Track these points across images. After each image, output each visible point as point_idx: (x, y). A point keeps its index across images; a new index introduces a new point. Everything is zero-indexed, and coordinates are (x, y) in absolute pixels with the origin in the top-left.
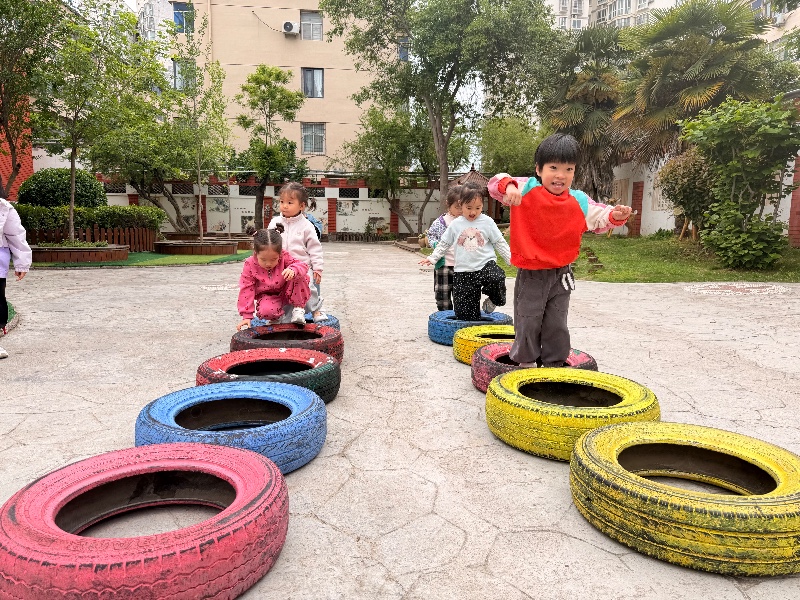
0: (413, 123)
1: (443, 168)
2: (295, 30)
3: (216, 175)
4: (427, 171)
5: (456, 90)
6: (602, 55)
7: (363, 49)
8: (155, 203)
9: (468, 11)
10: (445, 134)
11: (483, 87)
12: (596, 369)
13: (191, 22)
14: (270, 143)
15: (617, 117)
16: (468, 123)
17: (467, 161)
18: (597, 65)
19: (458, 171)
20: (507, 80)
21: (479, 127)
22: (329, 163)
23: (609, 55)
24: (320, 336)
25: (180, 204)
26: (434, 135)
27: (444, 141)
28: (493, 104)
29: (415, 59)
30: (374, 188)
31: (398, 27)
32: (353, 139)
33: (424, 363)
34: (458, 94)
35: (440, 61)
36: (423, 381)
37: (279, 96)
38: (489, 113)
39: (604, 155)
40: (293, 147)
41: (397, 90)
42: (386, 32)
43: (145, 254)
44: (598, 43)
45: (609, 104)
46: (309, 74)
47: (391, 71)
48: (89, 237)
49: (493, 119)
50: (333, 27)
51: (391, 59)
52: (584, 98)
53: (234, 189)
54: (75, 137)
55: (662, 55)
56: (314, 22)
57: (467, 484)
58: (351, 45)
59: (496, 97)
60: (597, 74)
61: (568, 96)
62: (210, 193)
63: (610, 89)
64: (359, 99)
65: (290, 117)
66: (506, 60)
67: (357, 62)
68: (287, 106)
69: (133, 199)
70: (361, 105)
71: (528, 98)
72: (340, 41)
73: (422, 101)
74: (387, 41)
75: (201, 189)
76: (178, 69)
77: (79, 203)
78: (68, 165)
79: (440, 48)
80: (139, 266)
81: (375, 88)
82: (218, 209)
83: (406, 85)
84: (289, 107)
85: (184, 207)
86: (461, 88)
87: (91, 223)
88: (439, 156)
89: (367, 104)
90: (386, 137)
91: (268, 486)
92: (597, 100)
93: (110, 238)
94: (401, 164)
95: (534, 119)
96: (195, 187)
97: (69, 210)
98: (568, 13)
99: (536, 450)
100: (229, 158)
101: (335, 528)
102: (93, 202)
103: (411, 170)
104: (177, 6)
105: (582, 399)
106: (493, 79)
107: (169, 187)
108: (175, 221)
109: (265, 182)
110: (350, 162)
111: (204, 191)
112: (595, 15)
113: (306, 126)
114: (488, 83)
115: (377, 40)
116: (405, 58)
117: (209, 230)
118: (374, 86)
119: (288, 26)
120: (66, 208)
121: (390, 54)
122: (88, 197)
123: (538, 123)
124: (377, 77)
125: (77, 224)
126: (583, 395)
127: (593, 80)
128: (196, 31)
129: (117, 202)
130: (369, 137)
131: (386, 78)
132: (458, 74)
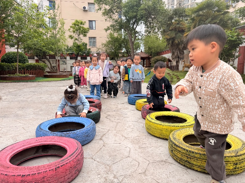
0: (123, 37)
1: (132, 51)
2: (86, 9)
3: (62, 53)
4: (128, 52)
5: (136, 27)
6: (180, 16)
7: (107, 15)
8: (44, 62)
9: (139, 3)
10: (133, 41)
11: (144, 26)
12: (179, 112)
13: (54, 6)
14: (79, 44)
15: (185, 35)
16: (140, 37)
17: (140, 49)
18: (179, 19)
19: (137, 52)
20: (152, 24)
21: (144, 38)
22: (98, 50)
23: (182, 16)
24: (94, 102)
25: (51, 62)
26: (130, 41)
27: (132, 42)
28: (148, 31)
29: (123, 18)
30: (111, 57)
31: (118, 8)
32: (105, 42)
33: (127, 110)
34: (136, 28)
35: (131, 18)
36: (126, 116)
37: (82, 29)
38: (146, 34)
39: (181, 47)
40: (86, 45)
41: (118, 27)
42: (114, 9)
43: (40, 78)
44: (179, 13)
45: (182, 31)
46: (91, 22)
47: (116, 21)
48: (23, 73)
49: (147, 36)
50: (98, 8)
51: (116, 17)
52: (175, 29)
53: (68, 58)
54: (18, 42)
55: (198, 16)
56: (92, 6)
57: (140, 148)
58: (104, 14)
59: (148, 29)
60: (179, 22)
61: (170, 29)
62: (61, 59)
63: (183, 26)
64: (106, 30)
65: (85, 36)
66: (151, 18)
67: (106, 18)
68: (84, 32)
69: (37, 61)
70: (107, 32)
71: (158, 29)
72: (100, 12)
73: (125, 31)
74: (115, 12)
75: (58, 58)
76: (50, 21)
77: (20, 62)
78: (16, 50)
79: (131, 14)
80: (39, 82)
81: (111, 27)
82: (63, 64)
83: (121, 26)
84: (85, 32)
85: (53, 63)
86: (137, 26)
87: (23, 68)
88: (131, 47)
89: (109, 32)
90: (115, 42)
91: (77, 149)
92: (179, 30)
93: (30, 73)
94: (119, 50)
95: (160, 36)
96: (56, 57)
97: (17, 64)
98: (170, 4)
99: (161, 137)
100: (66, 48)
101: (98, 162)
102: (24, 62)
103: (123, 52)
104: (50, 2)
105: (175, 121)
106: (147, 24)
107: (48, 57)
108: (50, 67)
109: (77, 55)
110: (104, 49)
111: (59, 58)
112: (178, 4)
113: (90, 38)
114: (146, 25)
115: (112, 12)
116: (120, 17)
117: (60, 70)
118: (111, 26)
119: (84, 8)
120: (15, 64)
121: (116, 16)
122: (23, 60)
123: (161, 37)
124: (112, 23)
125: (19, 69)
126: (175, 119)
127: (178, 24)
128: (56, 9)
129: (32, 62)
130: (109, 41)
131: (115, 24)
132: (137, 22)
